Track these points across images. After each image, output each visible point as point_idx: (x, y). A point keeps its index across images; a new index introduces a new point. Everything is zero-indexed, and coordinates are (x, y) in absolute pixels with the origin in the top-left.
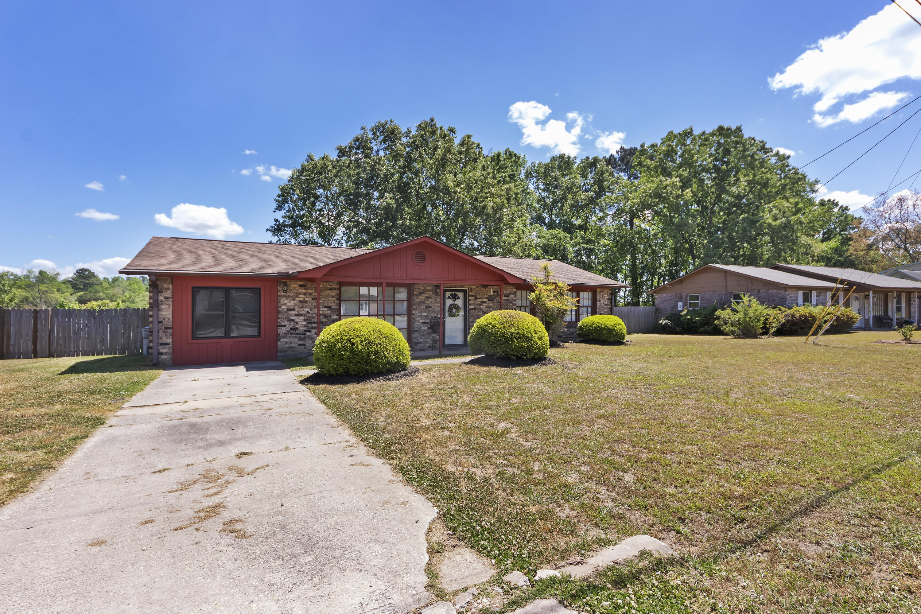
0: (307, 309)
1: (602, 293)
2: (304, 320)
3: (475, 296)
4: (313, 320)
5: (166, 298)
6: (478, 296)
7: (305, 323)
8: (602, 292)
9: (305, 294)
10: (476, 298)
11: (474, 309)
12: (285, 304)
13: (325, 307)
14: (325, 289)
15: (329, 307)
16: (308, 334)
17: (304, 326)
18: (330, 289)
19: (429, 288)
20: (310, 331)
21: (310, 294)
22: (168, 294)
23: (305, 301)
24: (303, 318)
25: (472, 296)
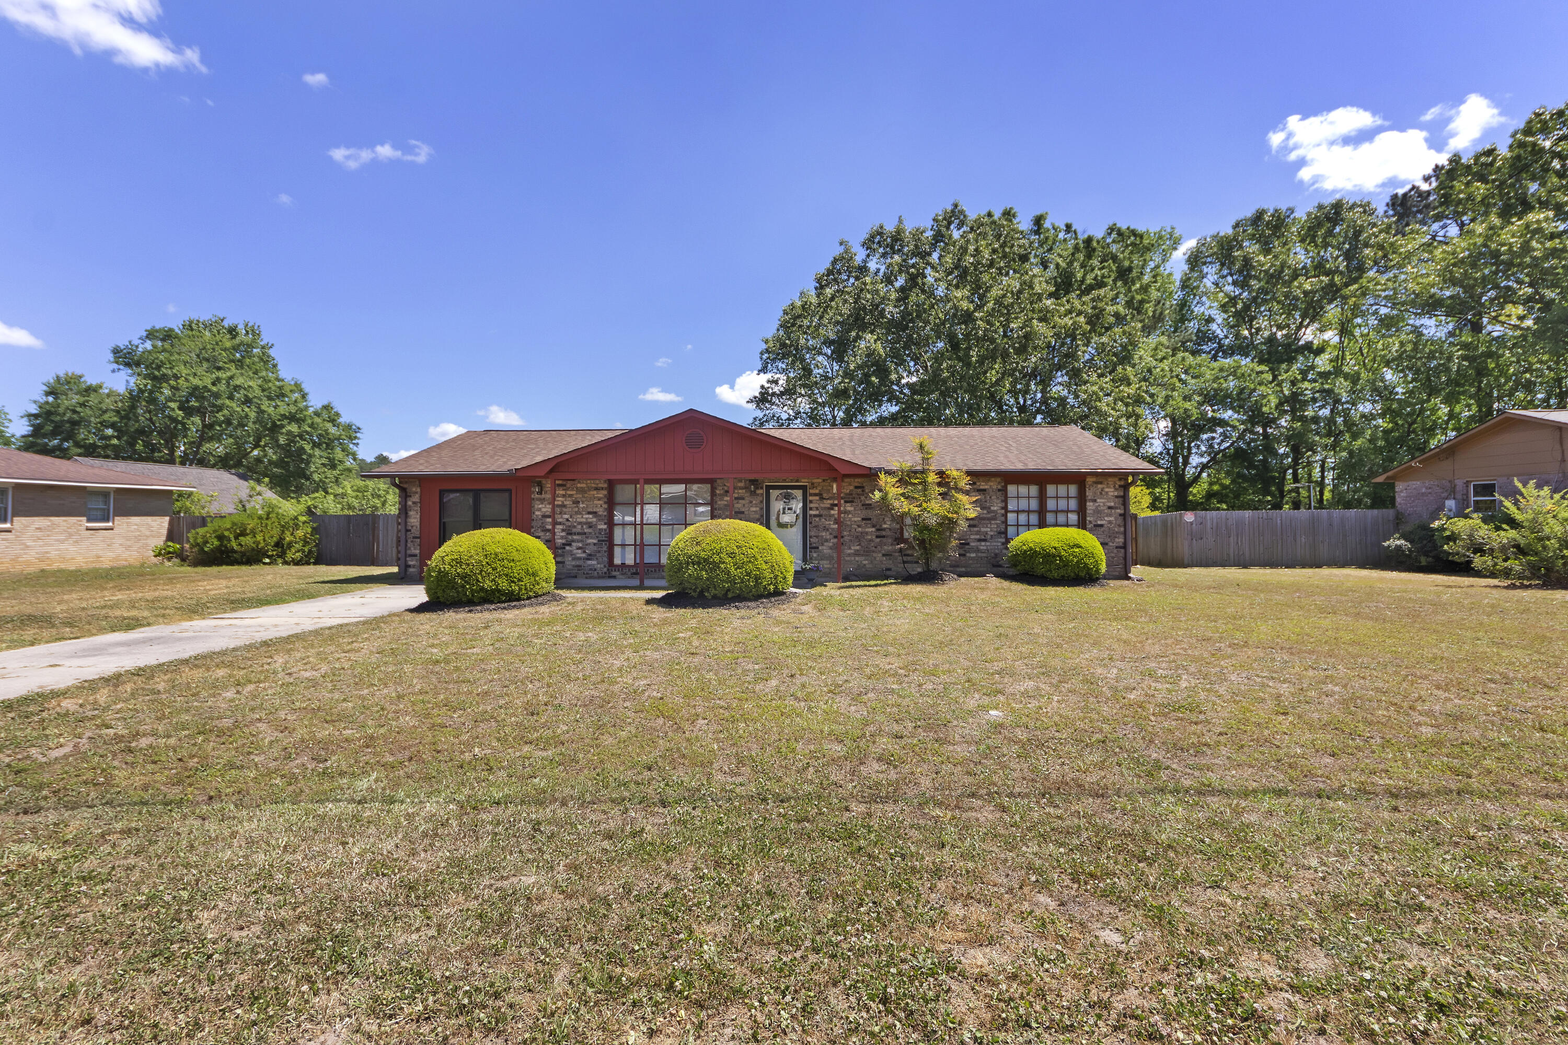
0: (566, 516)
1: (1100, 486)
2: (563, 530)
3: (820, 495)
4: (574, 530)
5: (414, 503)
6: (825, 495)
7: (563, 534)
8: (1101, 483)
9: (564, 496)
10: (822, 499)
11: (820, 516)
12: (539, 510)
13: (589, 513)
14: (590, 489)
15: (594, 513)
16: (568, 548)
17: (562, 538)
18: (596, 489)
19: (740, 484)
20: (570, 545)
21: (571, 496)
22: (416, 498)
23: (564, 506)
24: (561, 527)
25: (815, 495)
